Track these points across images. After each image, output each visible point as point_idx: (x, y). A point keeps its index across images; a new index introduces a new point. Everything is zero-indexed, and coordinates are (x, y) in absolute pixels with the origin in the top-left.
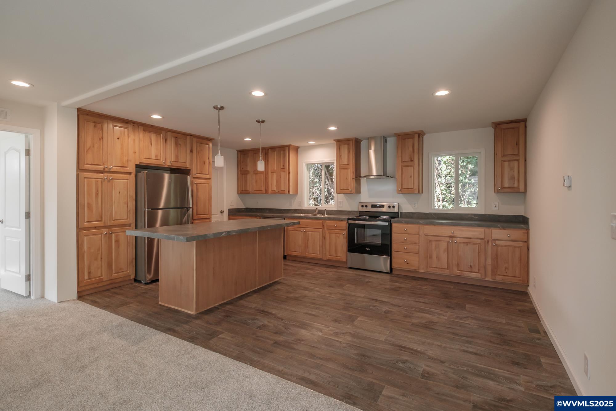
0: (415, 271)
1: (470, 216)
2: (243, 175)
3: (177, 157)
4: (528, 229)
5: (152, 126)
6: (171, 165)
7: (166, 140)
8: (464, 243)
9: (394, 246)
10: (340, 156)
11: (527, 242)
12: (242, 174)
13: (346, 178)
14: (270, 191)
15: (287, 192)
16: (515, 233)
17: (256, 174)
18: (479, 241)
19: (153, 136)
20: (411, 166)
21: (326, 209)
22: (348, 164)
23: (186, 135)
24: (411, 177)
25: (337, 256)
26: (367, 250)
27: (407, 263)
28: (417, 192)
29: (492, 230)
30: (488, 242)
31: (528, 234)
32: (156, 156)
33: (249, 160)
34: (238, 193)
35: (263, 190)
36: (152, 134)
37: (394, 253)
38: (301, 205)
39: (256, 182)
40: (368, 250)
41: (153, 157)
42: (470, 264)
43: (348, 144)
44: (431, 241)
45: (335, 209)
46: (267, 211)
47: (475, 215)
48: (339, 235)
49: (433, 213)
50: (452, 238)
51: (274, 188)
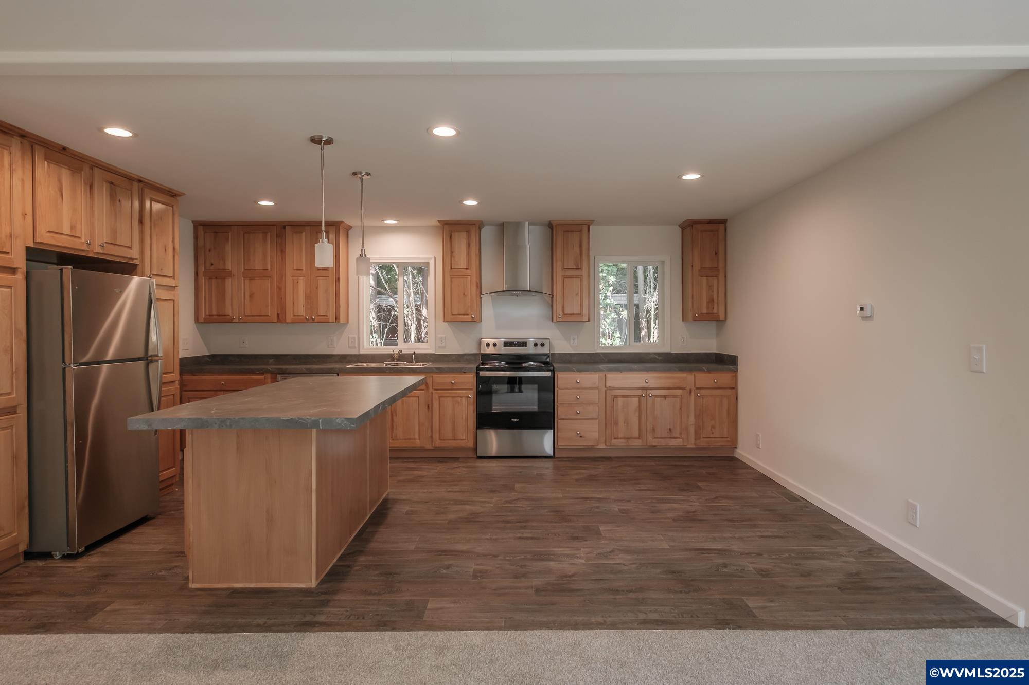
0: (591, 448)
1: (652, 356)
2: (214, 281)
3: (114, 232)
4: (736, 371)
5: (64, 149)
6: (102, 252)
7: (91, 187)
8: (661, 396)
9: (560, 411)
10: (452, 252)
11: (734, 388)
12: (210, 278)
13: (464, 294)
14: (289, 317)
15: (332, 318)
16: (722, 377)
17: (251, 279)
18: (679, 392)
19: (65, 174)
20: (577, 277)
21: (416, 352)
22: (467, 269)
23: (130, 178)
24: (577, 294)
25: (455, 439)
26: (513, 421)
27: (581, 437)
28: (587, 320)
29: (696, 375)
30: (690, 392)
31: (736, 377)
32: (73, 228)
33: (228, 248)
34: (197, 320)
35: (269, 315)
36: (64, 169)
37: (559, 424)
38: (357, 346)
39: (251, 296)
40: (516, 421)
41: (66, 230)
42: (669, 427)
43: (468, 232)
44: (616, 397)
45: (433, 352)
46: (271, 360)
47: (659, 354)
48: (459, 399)
49: (602, 353)
50: (645, 391)
51: (301, 311)
